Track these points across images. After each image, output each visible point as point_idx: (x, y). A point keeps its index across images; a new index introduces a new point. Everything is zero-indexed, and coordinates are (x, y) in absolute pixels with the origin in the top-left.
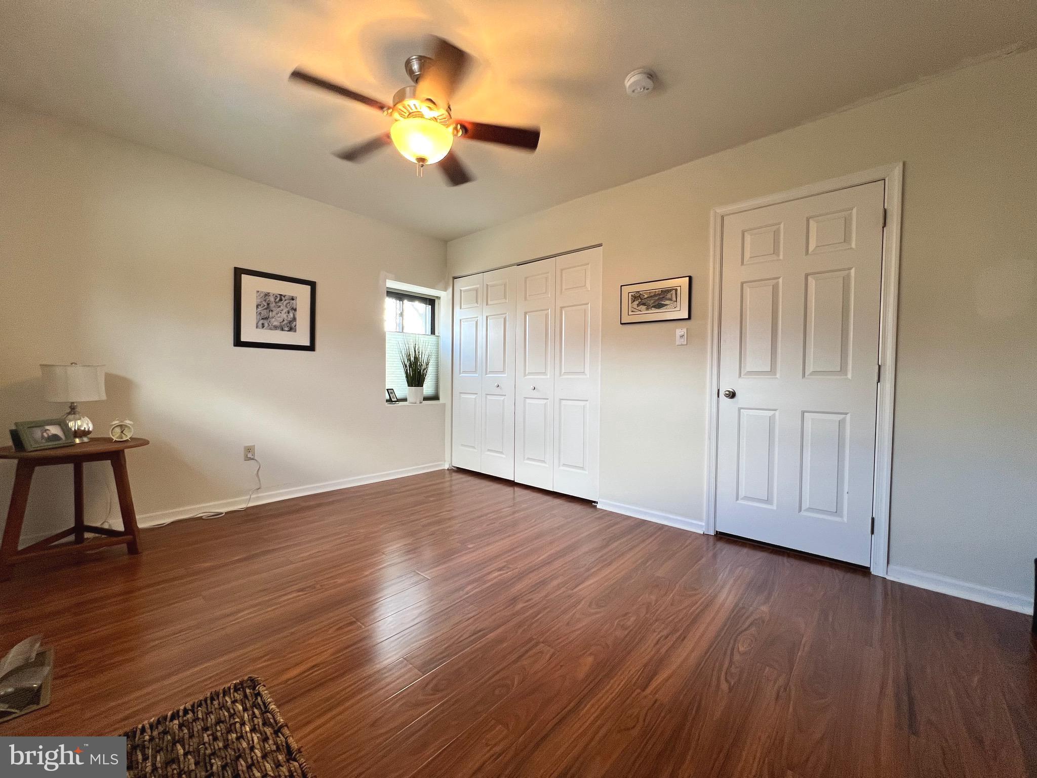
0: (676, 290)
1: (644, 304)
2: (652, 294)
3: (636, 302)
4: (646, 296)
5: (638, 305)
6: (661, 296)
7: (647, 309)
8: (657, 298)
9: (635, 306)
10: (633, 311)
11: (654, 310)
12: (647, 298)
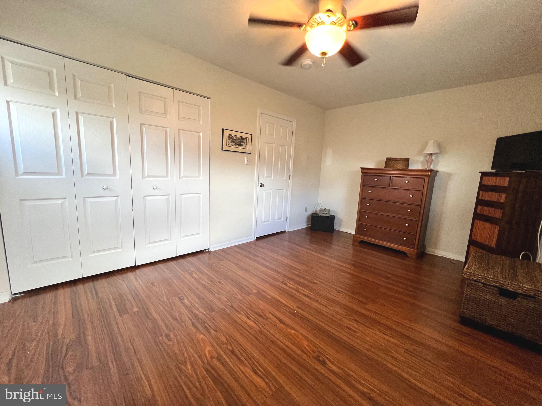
0: (247, 139)
1: (234, 142)
2: (237, 138)
3: (230, 140)
4: (235, 138)
5: (231, 142)
6: (241, 140)
7: (235, 145)
8: (239, 141)
9: (230, 142)
10: (228, 145)
11: (238, 146)
12: (235, 139)
